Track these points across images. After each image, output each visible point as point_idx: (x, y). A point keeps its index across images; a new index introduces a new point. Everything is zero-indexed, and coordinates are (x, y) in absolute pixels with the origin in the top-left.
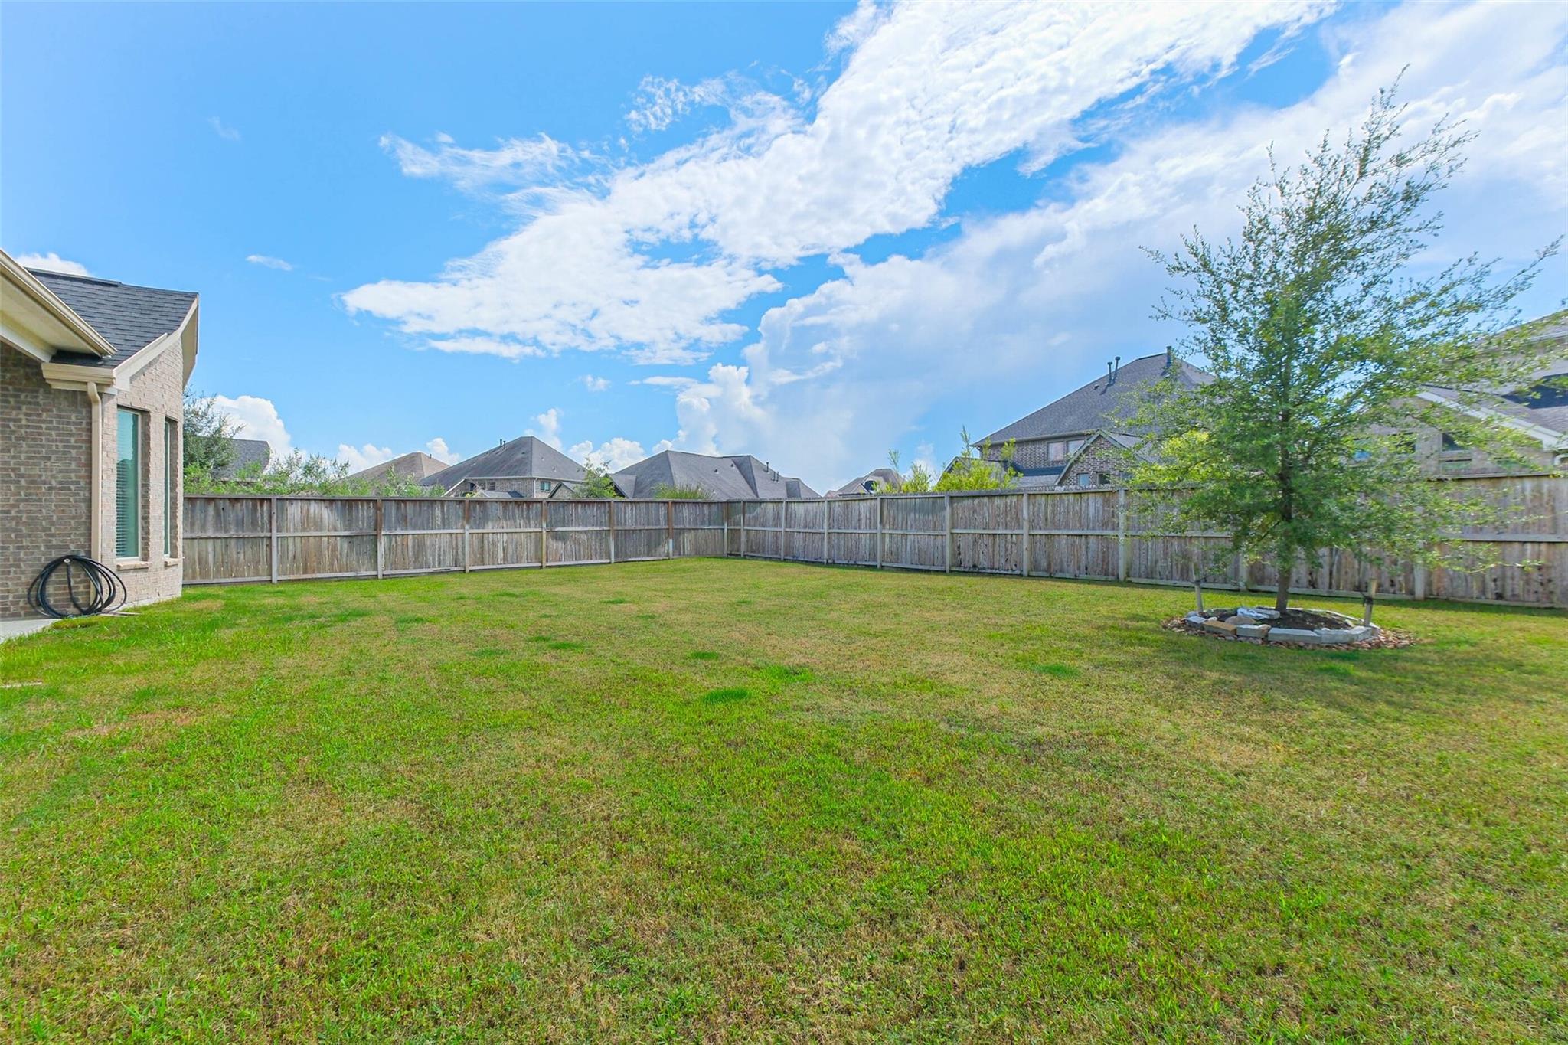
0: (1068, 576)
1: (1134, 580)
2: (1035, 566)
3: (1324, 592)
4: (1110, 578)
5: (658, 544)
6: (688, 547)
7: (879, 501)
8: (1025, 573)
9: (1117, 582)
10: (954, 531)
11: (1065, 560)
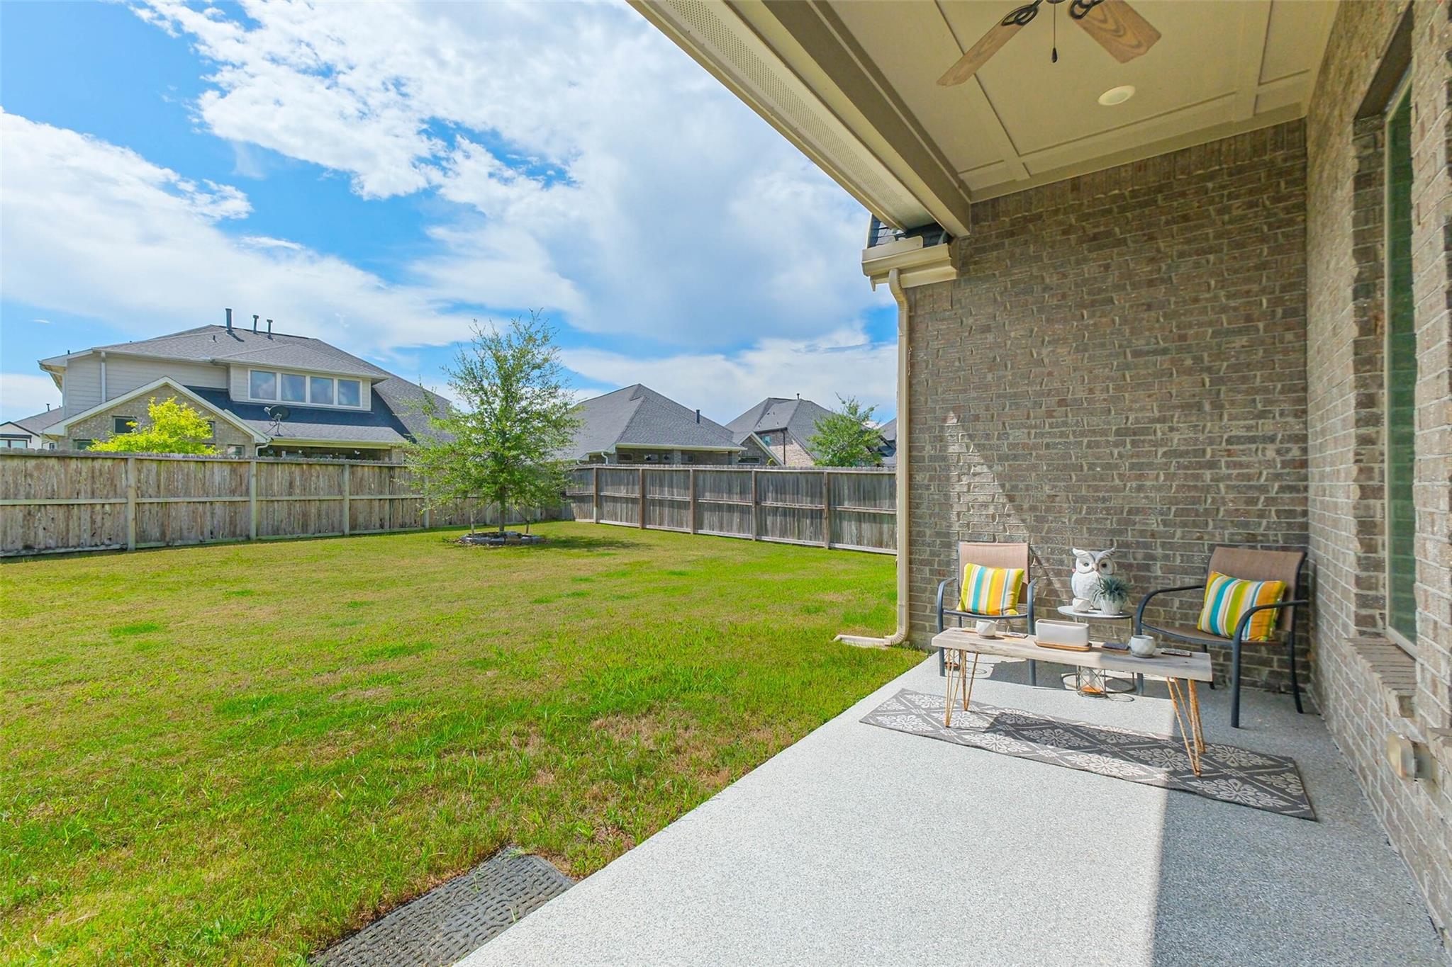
0: (191, 542)
1: (263, 538)
2: (142, 536)
3: (388, 530)
4: (240, 537)
8: (131, 545)
9: (247, 540)
11: (185, 527)
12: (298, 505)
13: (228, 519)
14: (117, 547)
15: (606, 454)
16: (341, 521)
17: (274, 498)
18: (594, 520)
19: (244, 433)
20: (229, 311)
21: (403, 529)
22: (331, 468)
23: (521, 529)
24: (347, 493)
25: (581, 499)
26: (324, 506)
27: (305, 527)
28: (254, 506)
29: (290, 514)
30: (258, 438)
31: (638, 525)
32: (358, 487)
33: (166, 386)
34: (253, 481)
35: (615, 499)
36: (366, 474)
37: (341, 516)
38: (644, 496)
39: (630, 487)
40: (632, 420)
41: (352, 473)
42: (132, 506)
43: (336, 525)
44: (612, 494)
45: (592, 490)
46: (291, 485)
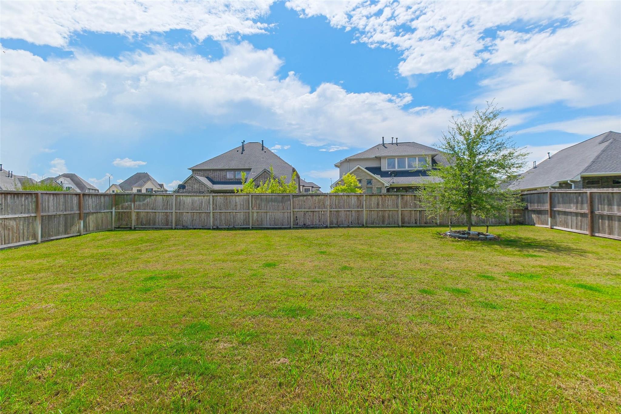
0: (345, 226)
1: (368, 225)
2: (331, 223)
3: (419, 225)
4: (360, 225)
5: (72, 225)
6: (92, 226)
7: (250, 196)
8: (329, 226)
9: (363, 226)
10: (294, 210)
11: (343, 220)
12: (381, 212)
13: (356, 217)
14: (325, 226)
15: (572, 181)
16: (398, 220)
17: (372, 210)
18: (549, 226)
19: (382, 183)
20: (383, 138)
21: (426, 225)
22: (393, 196)
23: (483, 230)
24: (400, 207)
25: (539, 212)
26: (391, 213)
27: (383, 222)
28: (365, 212)
29: (378, 216)
30: (386, 185)
31: (587, 232)
32: (405, 205)
33: (359, 168)
34: (364, 202)
35: (565, 213)
36: (408, 199)
37: (398, 217)
38: (592, 212)
39: (579, 205)
40: (598, 157)
41: (402, 199)
42: (328, 212)
43: (396, 221)
44: (563, 210)
45: (547, 207)
46: (378, 204)
